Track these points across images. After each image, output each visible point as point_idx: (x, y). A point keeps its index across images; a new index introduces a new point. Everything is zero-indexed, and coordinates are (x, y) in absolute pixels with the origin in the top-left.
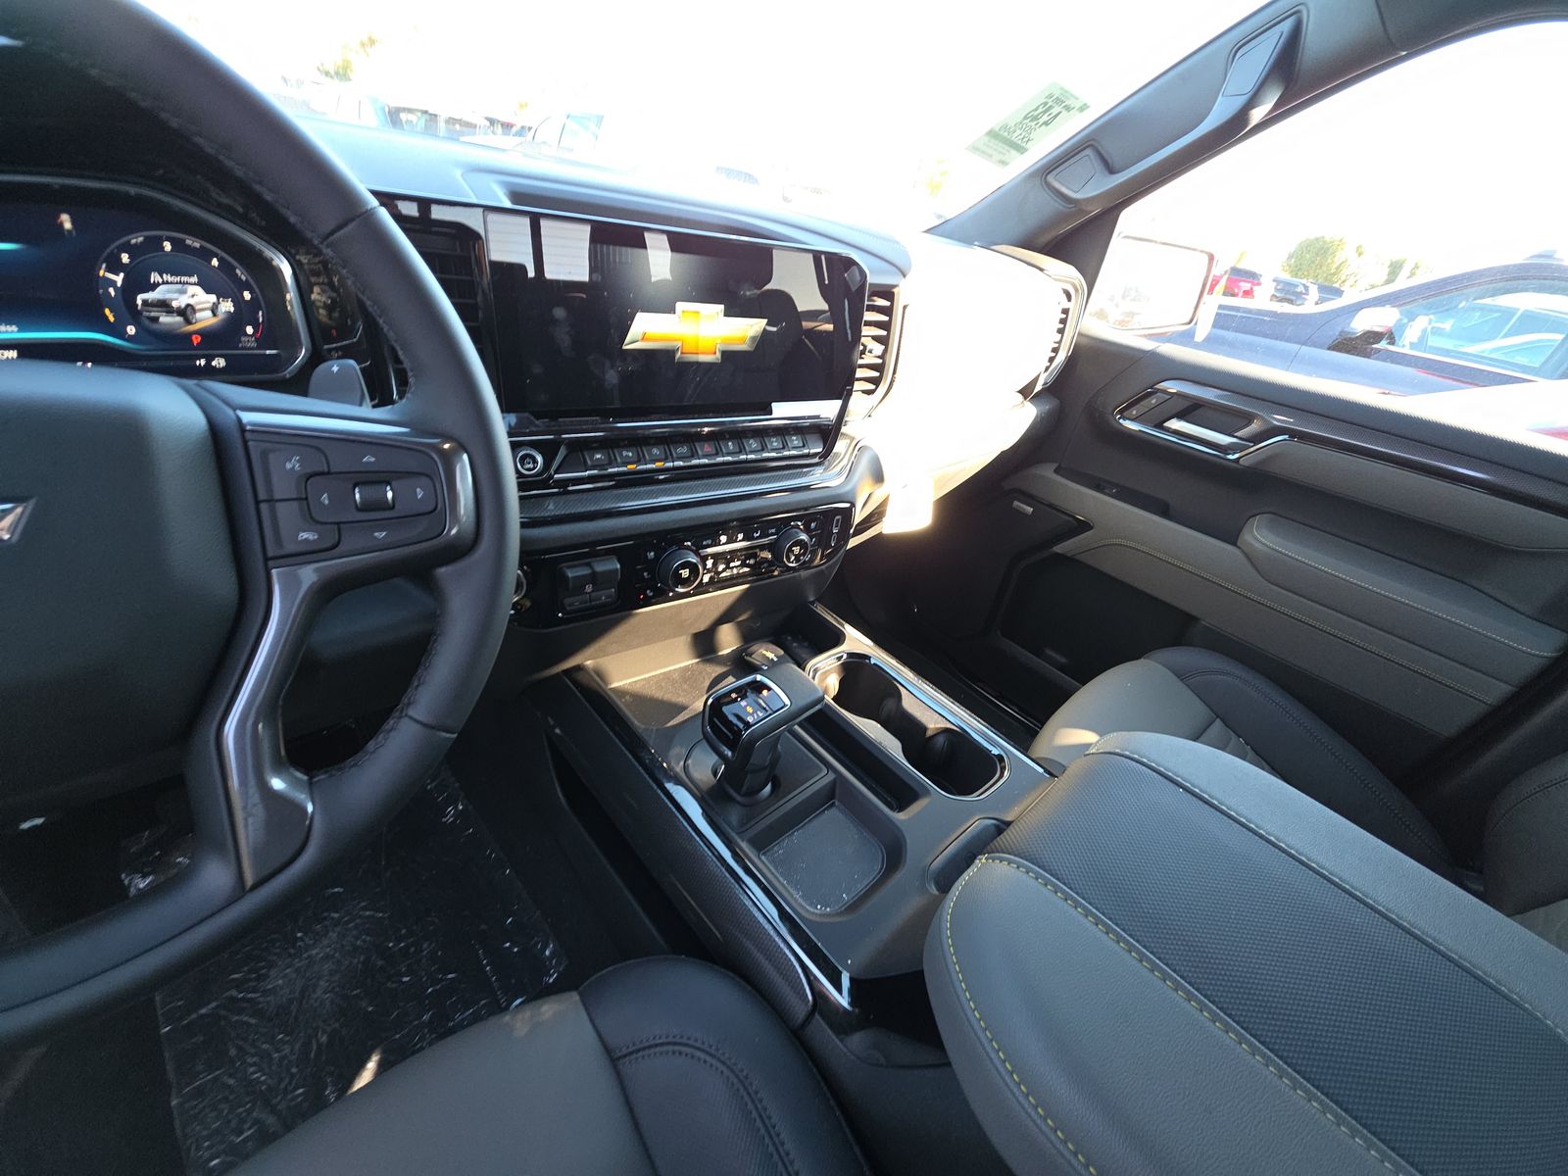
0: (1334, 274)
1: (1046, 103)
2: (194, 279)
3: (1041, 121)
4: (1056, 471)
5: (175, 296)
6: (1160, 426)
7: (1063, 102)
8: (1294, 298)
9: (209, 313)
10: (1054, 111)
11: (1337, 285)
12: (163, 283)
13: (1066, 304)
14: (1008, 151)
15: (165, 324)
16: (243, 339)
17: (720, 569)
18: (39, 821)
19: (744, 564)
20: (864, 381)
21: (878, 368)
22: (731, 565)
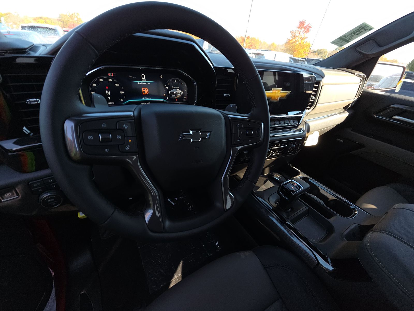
1: (359, 29)
2: (178, 88)
3: (356, 34)
4: (352, 130)
5: (175, 91)
6: (391, 118)
7: (365, 28)
8: (411, 77)
9: (179, 94)
10: (361, 31)
12: (174, 88)
13: (360, 83)
14: (344, 42)
15: (173, 97)
16: (184, 99)
17: (273, 153)
18: (131, 198)
19: (278, 152)
20: (310, 106)
21: (313, 102)
22: (276, 152)
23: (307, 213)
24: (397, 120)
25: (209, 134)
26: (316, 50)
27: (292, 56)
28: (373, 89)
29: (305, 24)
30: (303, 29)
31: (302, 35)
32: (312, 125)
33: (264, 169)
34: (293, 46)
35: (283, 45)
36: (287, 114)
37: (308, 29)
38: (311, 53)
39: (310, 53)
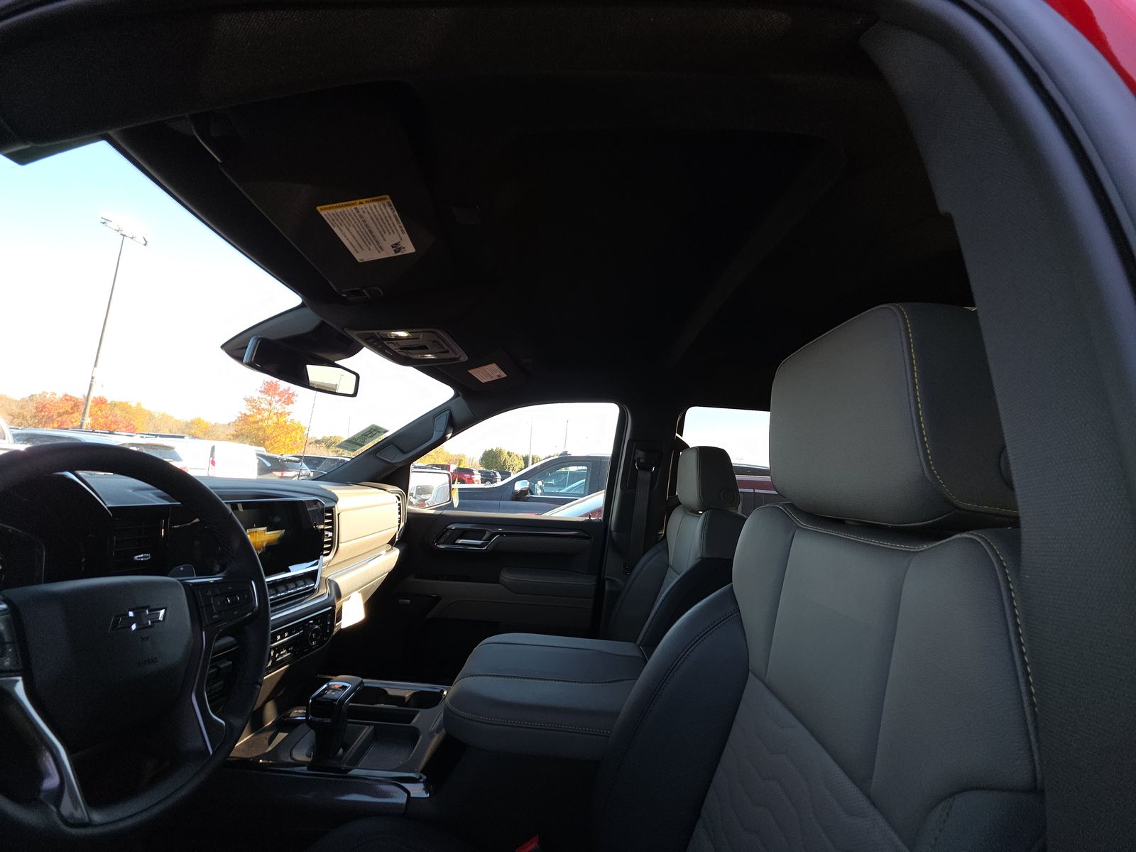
0: (503, 466)
1: (369, 431)
3: (369, 436)
6: (454, 543)
7: (377, 430)
8: (491, 479)
10: (373, 434)
11: (507, 470)
13: (399, 502)
14: (356, 446)
17: (277, 656)
19: (288, 652)
20: (327, 549)
21: (331, 542)
22: (282, 653)
23: (375, 738)
24: (461, 544)
25: (162, 612)
26: (319, 438)
27: (262, 450)
28: (427, 506)
29: (279, 388)
30: (277, 398)
31: (278, 407)
32: (342, 582)
33: (262, 708)
34: (258, 429)
35: (229, 424)
36: (289, 571)
37: (289, 398)
38: (310, 444)
39: (308, 443)
